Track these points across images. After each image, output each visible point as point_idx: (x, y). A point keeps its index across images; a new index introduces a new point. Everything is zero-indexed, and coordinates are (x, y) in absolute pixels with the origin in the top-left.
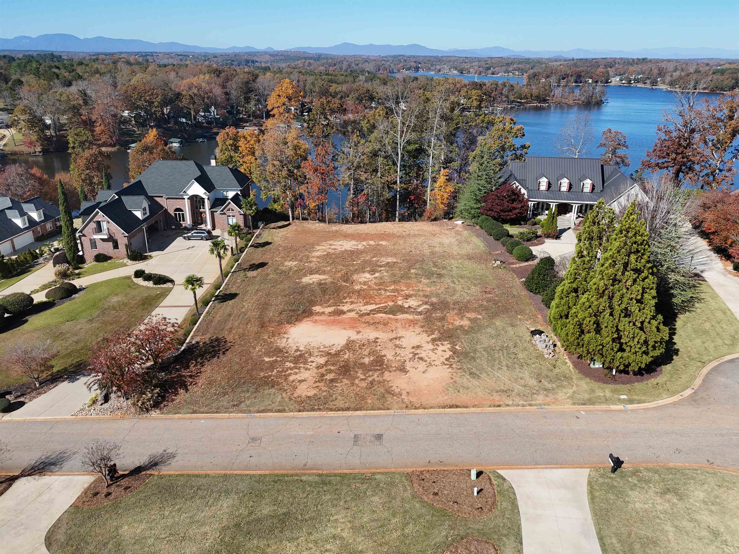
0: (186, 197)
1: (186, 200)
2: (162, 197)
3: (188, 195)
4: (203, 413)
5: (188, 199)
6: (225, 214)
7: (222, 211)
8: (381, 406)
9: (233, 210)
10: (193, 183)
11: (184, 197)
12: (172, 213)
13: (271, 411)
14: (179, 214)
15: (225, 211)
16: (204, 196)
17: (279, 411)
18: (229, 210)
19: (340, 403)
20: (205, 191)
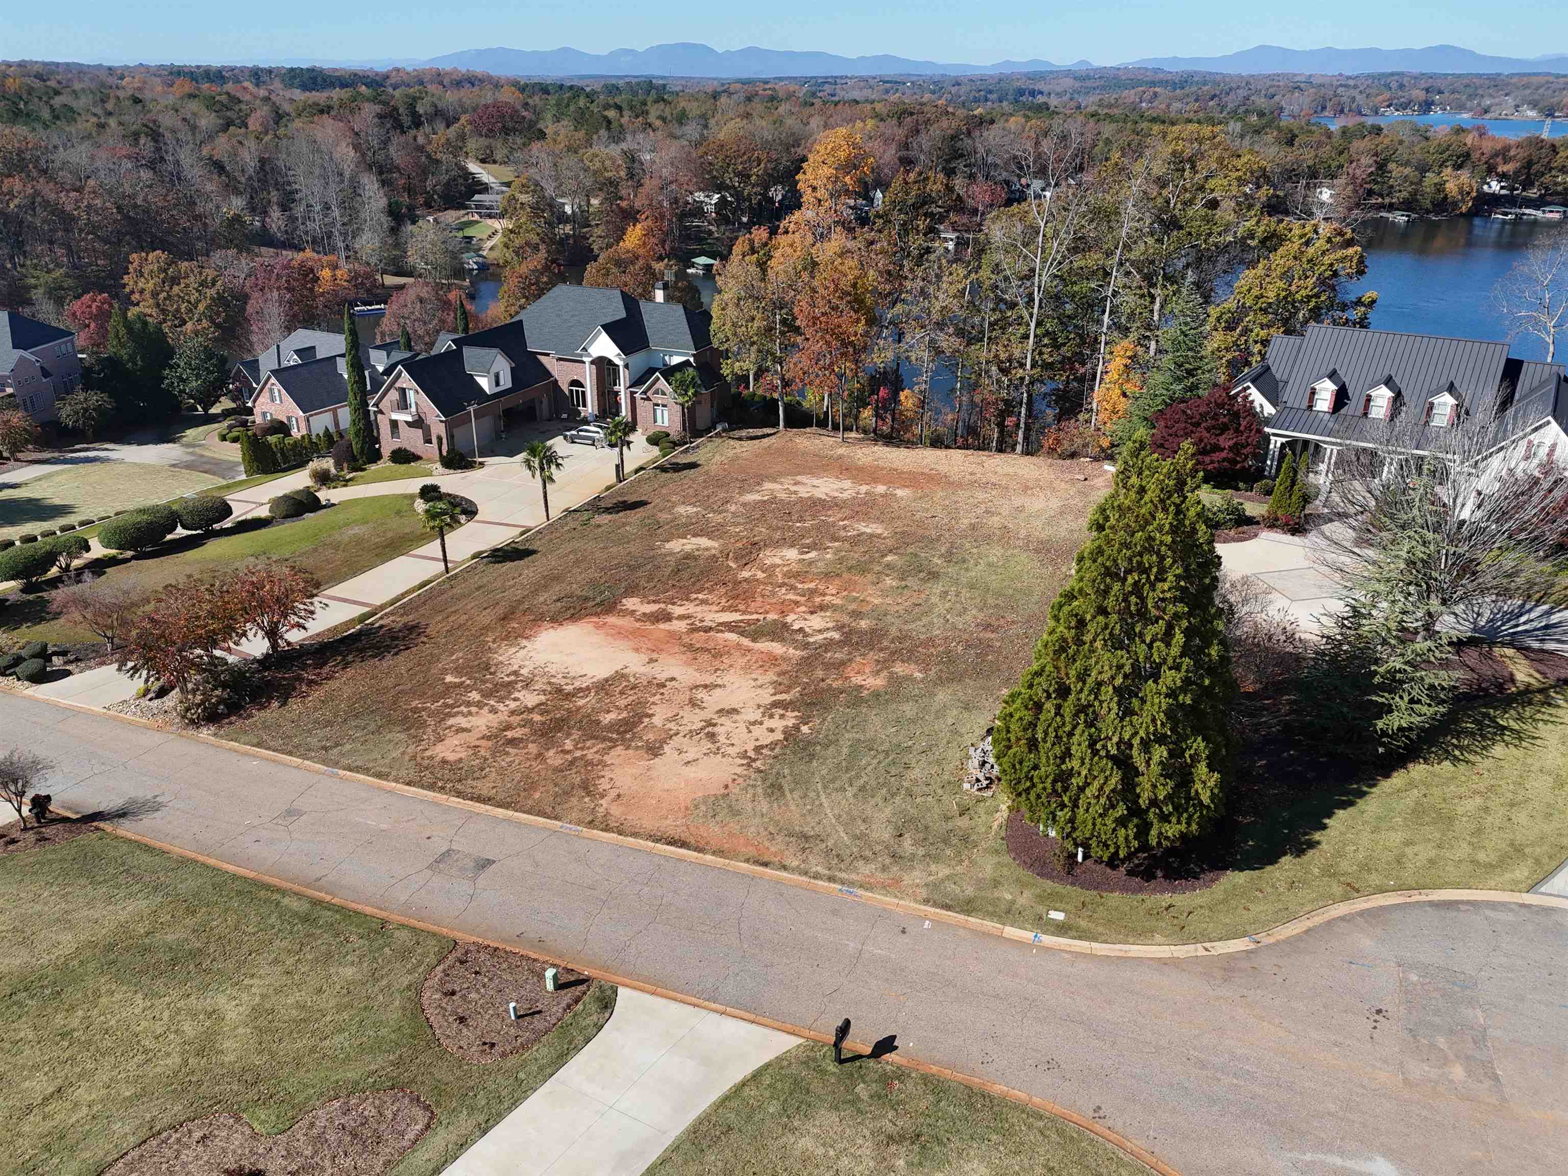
0: (587, 360)
1: (587, 365)
2: (548, 355)
3: (589, 355)
4: (269, 748)
5: (592, 362)
6: (648, 399)
7: (645, 392)
8: (549, 810)
9: (664, 393)
10: (599, 333)
11: (584, 359)
12: (565, 387)
13: (366, 771)
14: (577, 391)
15: (649, 394)
16: (617, 361)
17: (379, 775)
18: (656, 392)
19: (484, 787)
20: (618, 351)
